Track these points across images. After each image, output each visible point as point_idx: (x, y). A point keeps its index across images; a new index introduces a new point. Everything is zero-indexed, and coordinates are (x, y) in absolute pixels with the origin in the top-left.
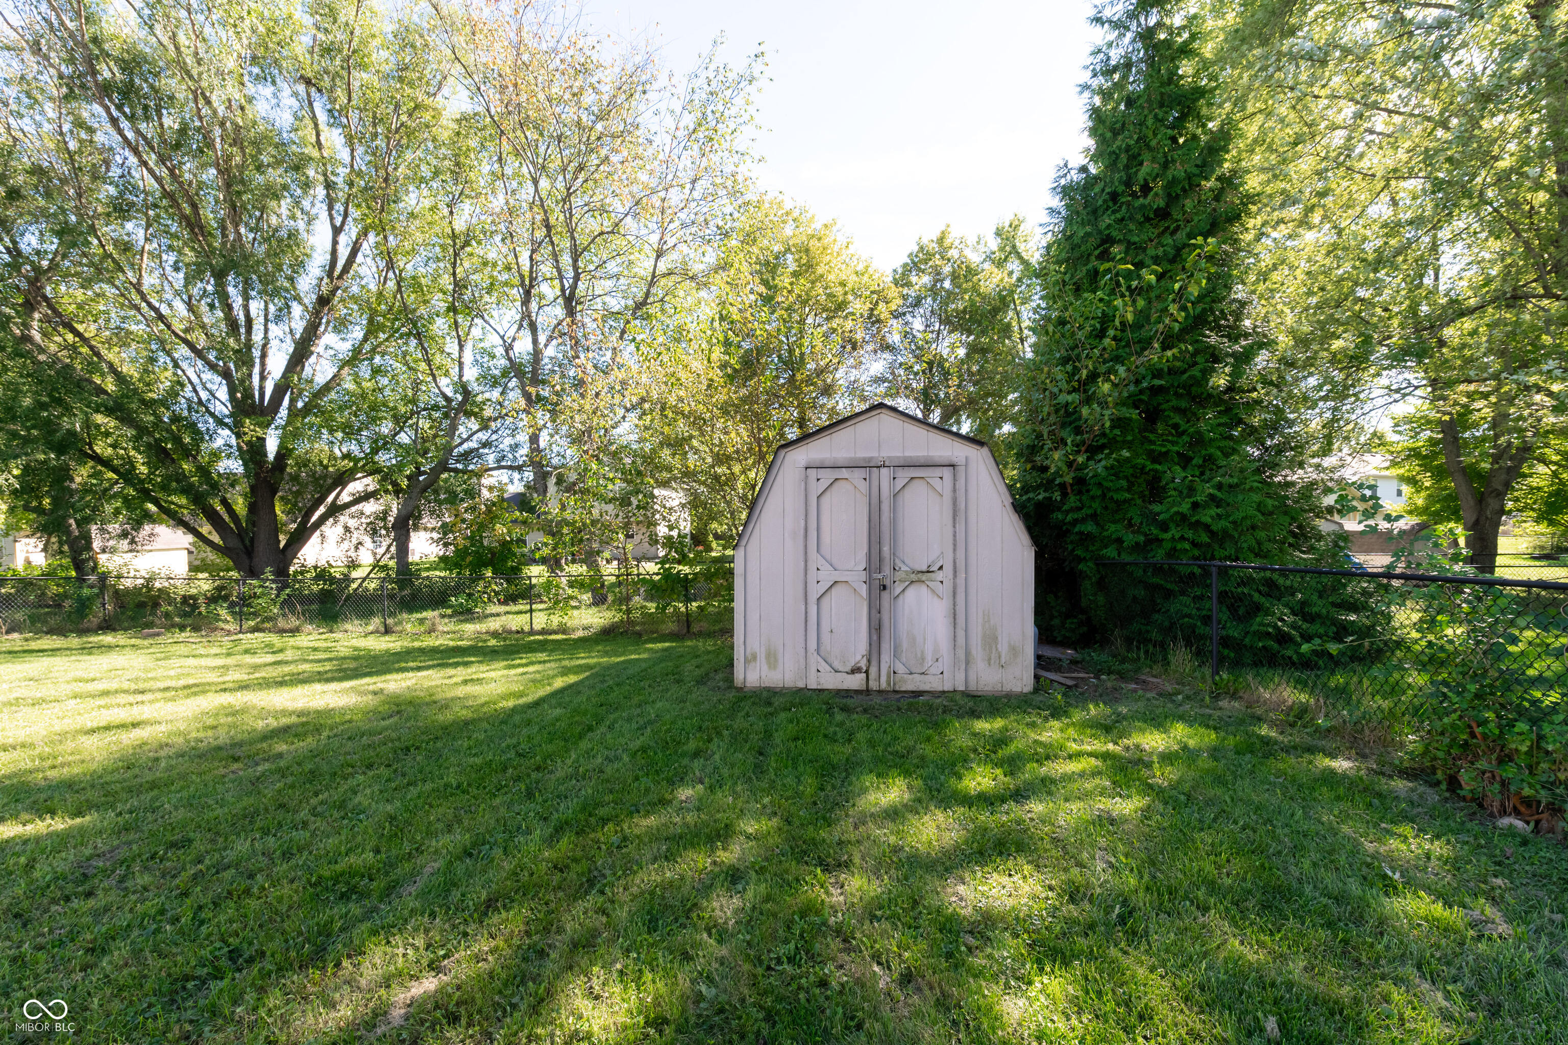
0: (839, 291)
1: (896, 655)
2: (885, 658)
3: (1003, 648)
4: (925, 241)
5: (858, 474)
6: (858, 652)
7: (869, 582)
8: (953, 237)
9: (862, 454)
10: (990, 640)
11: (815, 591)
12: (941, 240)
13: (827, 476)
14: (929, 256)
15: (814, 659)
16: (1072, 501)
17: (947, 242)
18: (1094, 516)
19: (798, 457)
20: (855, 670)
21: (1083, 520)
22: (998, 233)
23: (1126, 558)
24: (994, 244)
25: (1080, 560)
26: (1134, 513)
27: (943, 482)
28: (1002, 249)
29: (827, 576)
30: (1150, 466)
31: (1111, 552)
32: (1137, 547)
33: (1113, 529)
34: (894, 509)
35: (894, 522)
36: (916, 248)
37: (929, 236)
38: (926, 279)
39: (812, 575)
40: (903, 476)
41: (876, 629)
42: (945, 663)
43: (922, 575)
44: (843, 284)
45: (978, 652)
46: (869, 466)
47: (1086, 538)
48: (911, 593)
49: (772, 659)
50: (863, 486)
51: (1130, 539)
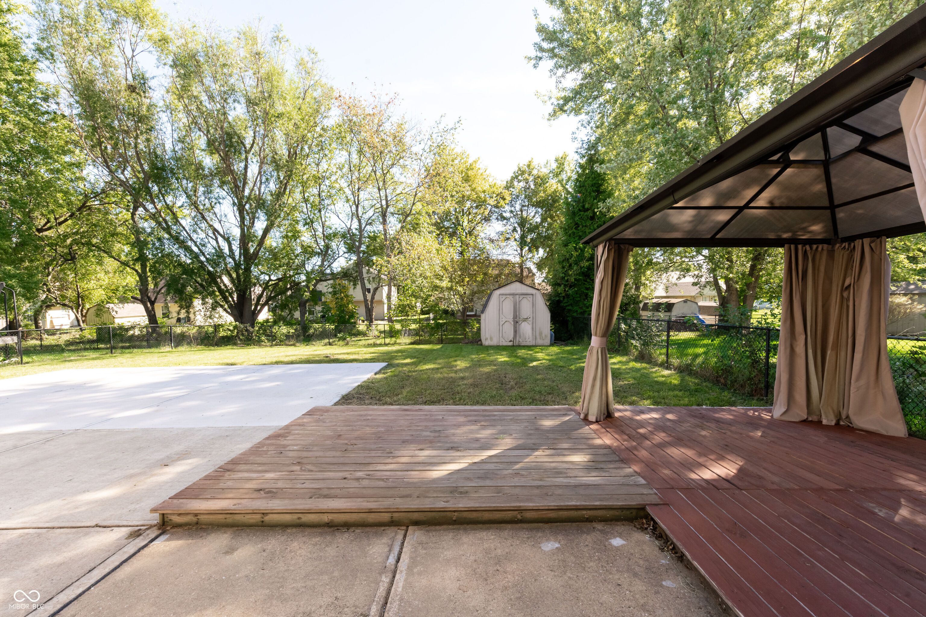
0: (482, 195)
1: (520, 337)
2: (517, 338)
3: (543, 335)
4: (521, 165)
5: (511, 297)
6: (511, 337)
7: (514, 321)
8: (534, 164)
9: (512, 292)
10: (541, 334)
11: (501, 323)
12: (529, 166)
13: (504, 297)
14: (523, 173)
15: (501, 339)
16: (566, 300)
17: (531, 167)
18: (571, 305)
19: (497, 292)
20: (511, 341)
21: (568, 306)
22: (556, 160)
23: (579, 316)
24: (554, 165)
25: (568, 317)
26: (581, 304)
27: (530, 298)
28: (558, 168)
29: (504, 320)
30: (585, 291)
31: (575, 314)
32: (581, 313)
33: (575, 308)
34: (519, 304)
35: (519, 307)
36: (517, 169)
37: (523, 163)
38: (522, 184)
39: (501, 320)
40: (522, 297)
41: (515, 332)
42: (531, 339)
43: (525, 320)
44: (484, 192)
45: (538, 337)
46: (513, 295)
47: (569, 311)
48: (523, 323)
49: (491, 339)
50: (512, 299)
51: (579, 311)
